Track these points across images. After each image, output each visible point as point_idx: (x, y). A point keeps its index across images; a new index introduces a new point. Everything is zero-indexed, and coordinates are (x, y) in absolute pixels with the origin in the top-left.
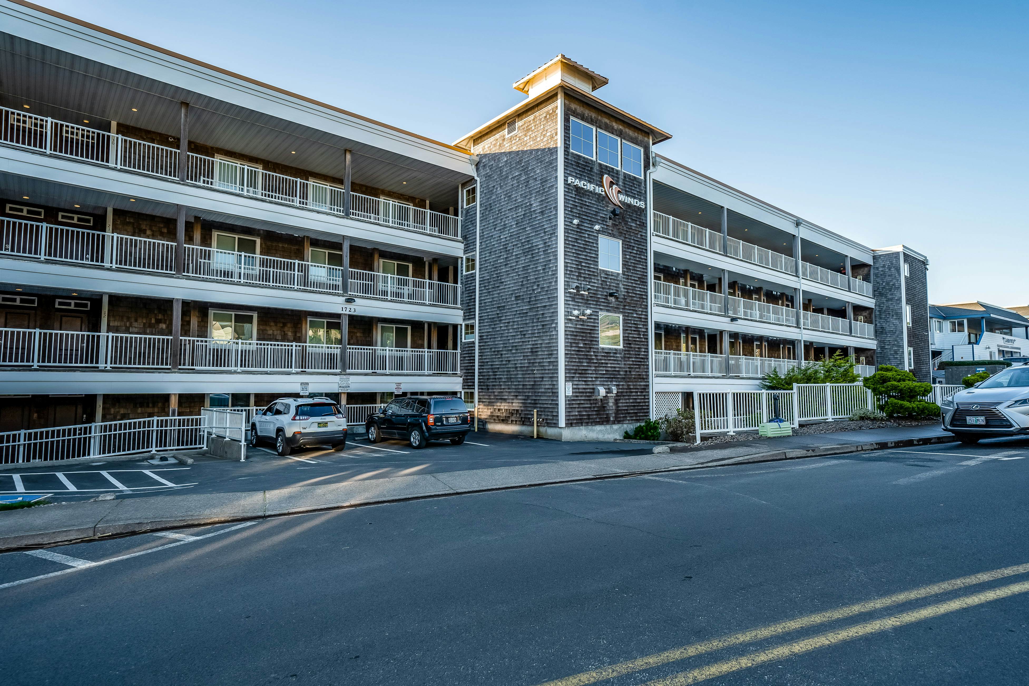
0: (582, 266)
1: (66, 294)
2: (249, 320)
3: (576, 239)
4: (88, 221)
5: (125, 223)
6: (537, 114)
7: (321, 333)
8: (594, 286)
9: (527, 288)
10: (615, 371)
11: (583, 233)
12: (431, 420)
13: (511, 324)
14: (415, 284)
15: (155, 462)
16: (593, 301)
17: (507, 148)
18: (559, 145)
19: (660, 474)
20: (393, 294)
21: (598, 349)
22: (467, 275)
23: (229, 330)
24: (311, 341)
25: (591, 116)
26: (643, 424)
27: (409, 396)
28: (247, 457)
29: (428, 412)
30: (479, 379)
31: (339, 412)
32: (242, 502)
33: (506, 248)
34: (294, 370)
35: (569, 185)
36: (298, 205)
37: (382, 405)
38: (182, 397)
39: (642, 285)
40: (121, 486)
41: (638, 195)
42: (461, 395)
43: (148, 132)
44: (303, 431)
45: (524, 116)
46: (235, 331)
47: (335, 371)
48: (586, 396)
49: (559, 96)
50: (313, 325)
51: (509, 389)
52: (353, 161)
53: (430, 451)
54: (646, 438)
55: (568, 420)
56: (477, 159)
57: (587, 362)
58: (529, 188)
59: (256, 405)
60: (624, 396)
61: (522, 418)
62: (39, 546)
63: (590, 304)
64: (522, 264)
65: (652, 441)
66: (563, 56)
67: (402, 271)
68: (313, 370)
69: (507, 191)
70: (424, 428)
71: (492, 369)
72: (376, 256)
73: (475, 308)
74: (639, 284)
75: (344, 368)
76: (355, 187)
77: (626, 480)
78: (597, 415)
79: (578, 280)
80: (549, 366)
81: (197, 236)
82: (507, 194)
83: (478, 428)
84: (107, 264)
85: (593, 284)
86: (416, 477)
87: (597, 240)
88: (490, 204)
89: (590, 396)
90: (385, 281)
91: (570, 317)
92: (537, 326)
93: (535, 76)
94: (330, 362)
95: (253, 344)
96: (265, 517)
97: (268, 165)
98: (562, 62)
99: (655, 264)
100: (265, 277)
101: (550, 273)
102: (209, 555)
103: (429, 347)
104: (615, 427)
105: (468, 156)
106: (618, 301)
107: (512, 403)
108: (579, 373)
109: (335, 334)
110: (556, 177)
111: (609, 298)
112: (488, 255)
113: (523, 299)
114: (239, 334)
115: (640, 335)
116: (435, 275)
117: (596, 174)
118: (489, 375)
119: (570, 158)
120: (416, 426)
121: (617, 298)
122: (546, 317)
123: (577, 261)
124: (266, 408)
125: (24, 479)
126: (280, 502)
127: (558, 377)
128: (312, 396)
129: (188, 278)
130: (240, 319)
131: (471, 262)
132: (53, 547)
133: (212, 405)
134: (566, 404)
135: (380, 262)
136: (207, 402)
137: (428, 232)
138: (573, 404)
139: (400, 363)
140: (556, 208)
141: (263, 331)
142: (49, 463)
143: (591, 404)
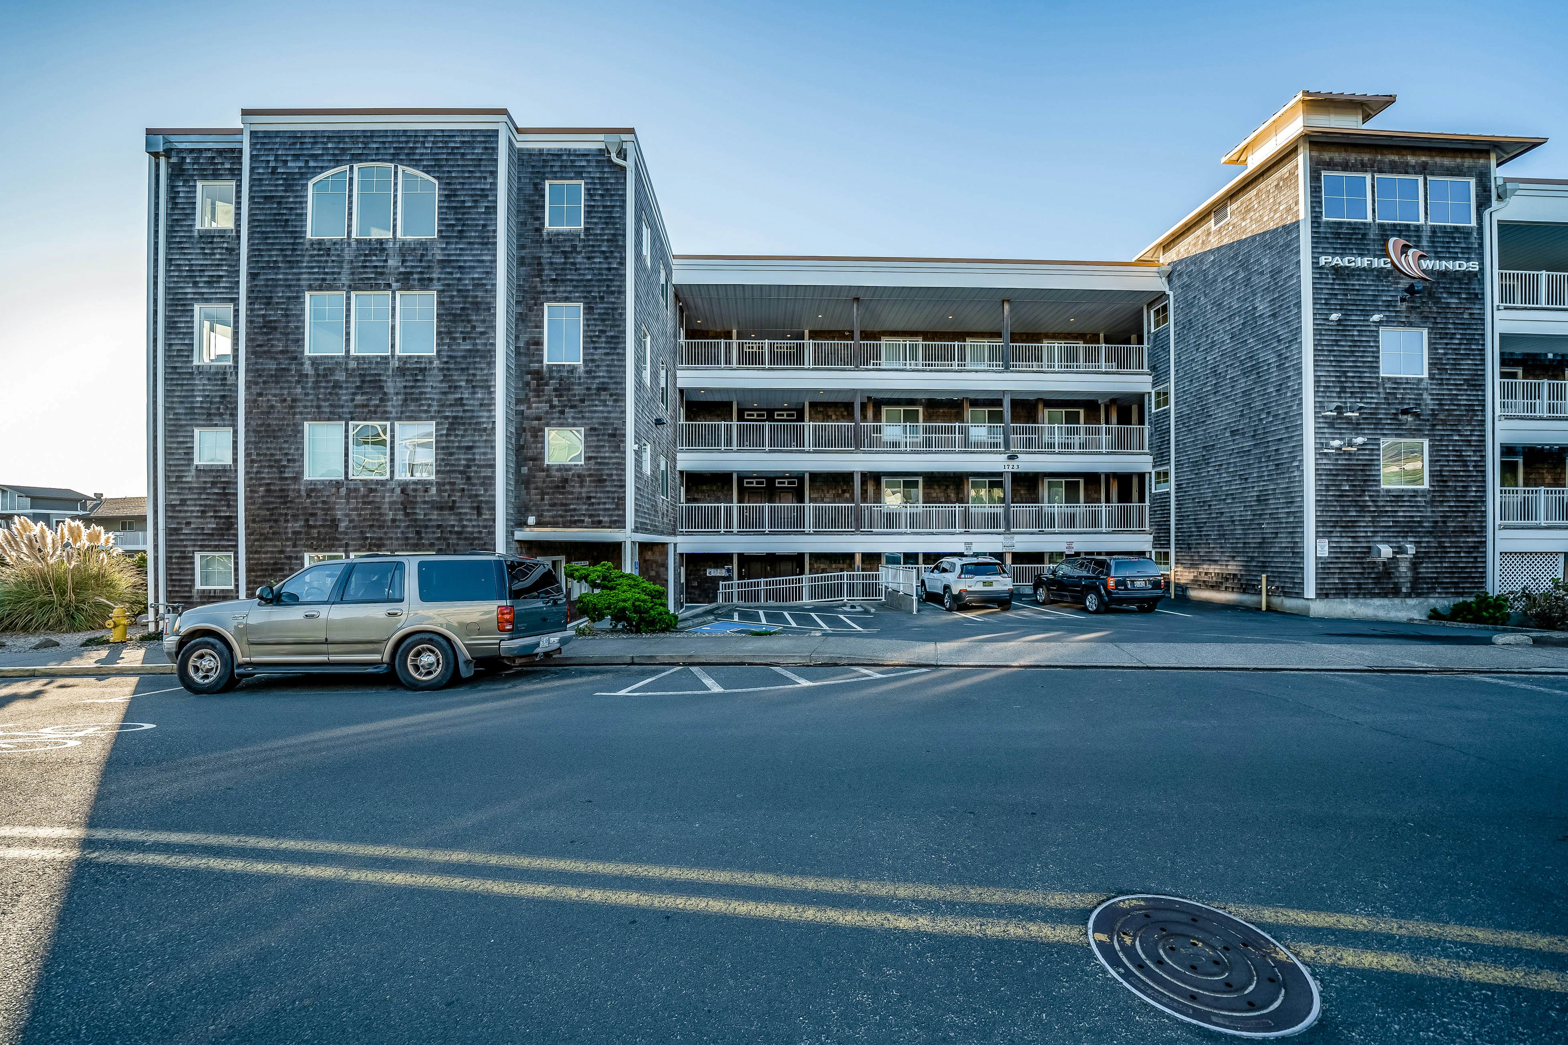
0: (1347, 377)
1: (782, 475)
2: (915, 484)
3: (1336, 341)
4: (793, 415)
5: (817, 412)
6: (1262, 186)
7: (983, 492)
8: (1370, 403)
9: (1250, 418)
10: (1414, 522)
11: (1349, 330)
12: (1111, 583)
13: (1224, 467)
14: (1087, 432)
15: (847, 609)
16: (1369, 424)
17: (1214, 242)
18: (1302, 216)
19: (1508, 675)
20: (1061, 445)
21: (1378, 491)
22: (1157, 413)
23: (899, 495)
24: (974, 501)
25: (1362, 160)
26: (1472, 599)
27: (1083, 556)
28: (919, 611)
29: (1108, 574)
30: (1176, 536)
31: (1004, 572)
32: (917, 650)
33: (1216, 371)
34: (958, 530)
35: (1322, 268)
36: (957, 368)
37: (1051, 565)
38: (864, 555)
39: (1472, 390)
40: (825, 627)
41: (1462, 253)
42: (1151, 556)
43: (830, 332)
44: (969, 589)
45: (1241, 194)
46: (904, 496)
47: (999, 530)
48: (1354, 558)
49: (1301, 150)
50: (975, 485)
51: (1221, 548)
52: (1011, 311)
53: (1111, 617)
54: (1478, 620)
55: (1321, 589)
56: (1169, 269)
57: (1357, 511)
58: (1251, 287)
59: (924, 563)
60: (1430, 558)
61: (1242, 584)
62: (777, 664)
63: (1364, 429)
64: (1241, 388)
65: (1490, 626)
66: (1307, 93)
67: (1072, 418)
68: (976, 530)
69: (1215, 298)
70: (1103, 592)
71: (1195, 523)
72: (1040, 406)
73: (1169, 452)
74: (1466, 390)
75: (1008, 527)
76: (1015, 337)
77: (1433, 679)
78: (1375, 583)
79: (1340, 397)
80: (1288, 517)
81: (870, 414)
82: (1215, 302)
83: (1175, 595)
84: (806, 448)
85: (1369, 401)
86: (1093, 645)
87: (1378, 337)
88: (1190, 320)
89: (1362, 558)
90: (1052, 432)
91: (1326, 451)
92: (1267, 466)
93: (1257, 136)
94: (992, 521)
95: (920, 507)
96: (937, 666)
97: (927, 335)
98: (1303, 101)
99: (1502, 354)
100: (928, 443)
101: (1289, 394)
102: (893, 691)
103: (1108, 501)
104: (1411, 602)
105: (1155, 269)
106: (1420, 420)
107: (1227, 565)
108: (1342, 527)
109: (998, 493)
110: (1298, 262)
111: (1403, 418)
112: (1187, 384)
113: (1244, 433)
114: (907, 499)
115: (1468, 466)
116: (1114, 417)
117: (1374, 240)
118: (1191, 532)
119: (1322, 230)
120: (1092, 588)
121: (1417, 415)
122: (1283, 454)
123: (1337, 371)
124: (933, 566)
125: (766, 614)
126: (950, 653)
127: (1303, 532)
128: (976, 555)
129: (865, 452)
130: (907, 485)
131: (1163, 398)
132: (786, 666)
133: (887, 563)
134: (1317, 568)
135: (1045, 413)
136: (884, 560)
137: (1104, 370)
138: (1329, 568)
139: (1071, 521)
140: (1298, 305)
141: (928, 494)
142: (778, 604)
143: (1364, 568)
